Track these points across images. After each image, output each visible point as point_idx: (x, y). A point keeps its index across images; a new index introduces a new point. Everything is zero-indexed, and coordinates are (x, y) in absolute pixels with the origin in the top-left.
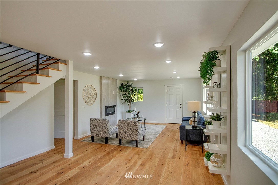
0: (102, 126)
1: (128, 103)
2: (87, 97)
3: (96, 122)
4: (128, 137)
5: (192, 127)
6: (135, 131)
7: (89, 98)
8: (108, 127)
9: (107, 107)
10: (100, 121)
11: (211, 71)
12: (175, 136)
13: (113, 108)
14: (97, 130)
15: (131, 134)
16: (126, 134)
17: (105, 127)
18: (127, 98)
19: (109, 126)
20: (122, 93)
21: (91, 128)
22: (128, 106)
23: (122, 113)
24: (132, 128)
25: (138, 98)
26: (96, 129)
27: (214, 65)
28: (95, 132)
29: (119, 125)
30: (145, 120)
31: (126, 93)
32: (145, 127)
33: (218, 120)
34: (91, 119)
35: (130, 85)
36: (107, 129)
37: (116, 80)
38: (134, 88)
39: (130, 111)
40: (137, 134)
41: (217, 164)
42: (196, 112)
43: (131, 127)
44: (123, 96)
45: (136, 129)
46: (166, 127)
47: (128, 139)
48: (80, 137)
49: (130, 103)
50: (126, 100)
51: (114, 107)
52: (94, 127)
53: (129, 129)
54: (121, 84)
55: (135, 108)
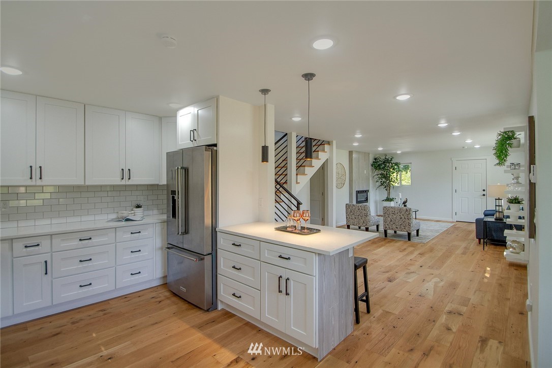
0: (362, 213)
1: (385, 187)
4: (397, 228)
5: (495, 219)
7: (339, 179)
8: (369, 215)
9: (358, 192)
10: (359, 207)
13: (365, 194)
14: (355, 218)
15: (401, 224)
16: (394, 224)
17: (365, 215)
18: (384, 180)
20: (377, 172)
21: (347, 216)
22: (386, 193)
23: (376, 202)
25: (403, 179)
28: (352, 221)
29: (385, 212)
30: (416, 212)
31: (383, 172)
33: (516, 203)
35: (390, 159)
36: (368, 218)
37: (369, 154)
38: (396, 164)
39: (389, 199)
40: (409, 225)
41: (514, 249)
44: (379, 177)
45: (408, 219)
46: (454, 225)
49: (389, 187)
50: (382, 182)
51: (366, 192)
52: (352, 214)
53: (398, 218)
54: (375, 159)
55: (400, 194)
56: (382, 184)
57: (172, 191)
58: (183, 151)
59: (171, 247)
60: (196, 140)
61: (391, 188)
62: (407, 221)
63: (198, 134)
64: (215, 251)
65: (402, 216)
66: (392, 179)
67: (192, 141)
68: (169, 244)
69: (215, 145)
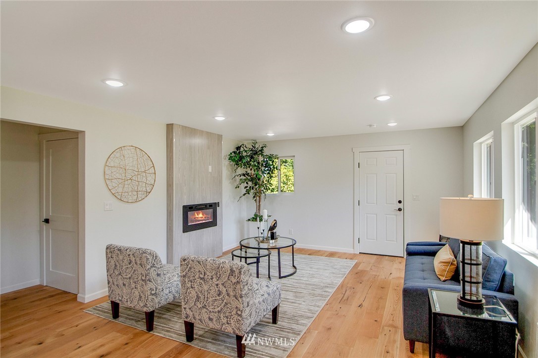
0: (136, 272)
1: (254, 197)
2: (120, 181)
3: (121, 257)
4: (211, 319)
6: (235, 303)
7: (126, 182)
8: (155, 277)
9: (188, 209)
10: (131, 256)
12: (384, 308)
13: (211, 210)
14: (124, 285)
15: (219, 309)
16: (204, 307)
17: (143, 278)
18: (250, 183)
19: (158, 275)
21: (109, 276)
22: (254, 205)
23: (240, 222)
24: (225, 289)
26: (121, 283)
28: (118, 291)
29: (184, 276)
31: (248, 170)
32: (294, 266)
34: (107, 248)
35: (260, 149)
36: (151, 285)
38: (270, 157)
40: (239, 313)
42: (478, 244)
43: (220, 286)
44: (241, 179)
45: (235, 296)
46: (356, 265)
47: (211, 325)
48: (90, 295)
49: (259, 197)
50: (248, 188)
51: (213, 206)
52: (117, 273)
53: (214, 291)
54: (237, 148)
56: (248, 192)
66: (263, 182)
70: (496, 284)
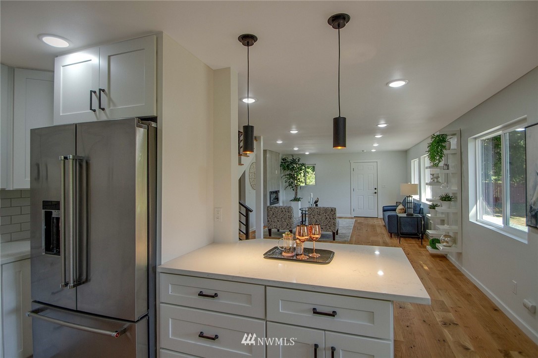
0: (286, 215)
1: (293, 187)
3: (277, 210)
4: (322, 228)
5: (407, 215)
10: (283, 209)
11: (441, 153)
13: (277, 194)
14: (278, 221)
15: (326, 224)
16: (320, 224)
17: (289, 217)
18: (291, 180)
20: (286, 172)
21: (269, 219)
22: (294, 193)
26: (276, 220)
27: (444, 147)
28: (274, 224)
29: (310, 213)
35: (297, 160)
38: (303, 165)
39: (297, 199)
40: (334, 224)
42: (411, 197)
44: (287, 178)
45: (333, 219)
46: (356, 221)
49: (297, 188)
52: (274, 217)
53: (324, 218)
54: (283, 159)
55: (312, 194)
56: (290, 185)
57: (43, 201)
58: (77, 128)
59: (41, 308)
60: (103, 109)
61: (299, 188)
62: (332, 221)
63: (110, 100)
64: (153, 309)
65: (327, 216)
66: (299, 179)
67: (94, 111)
68: (35, 302)
69: (154, 119)
70: (418, 212)
